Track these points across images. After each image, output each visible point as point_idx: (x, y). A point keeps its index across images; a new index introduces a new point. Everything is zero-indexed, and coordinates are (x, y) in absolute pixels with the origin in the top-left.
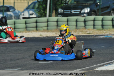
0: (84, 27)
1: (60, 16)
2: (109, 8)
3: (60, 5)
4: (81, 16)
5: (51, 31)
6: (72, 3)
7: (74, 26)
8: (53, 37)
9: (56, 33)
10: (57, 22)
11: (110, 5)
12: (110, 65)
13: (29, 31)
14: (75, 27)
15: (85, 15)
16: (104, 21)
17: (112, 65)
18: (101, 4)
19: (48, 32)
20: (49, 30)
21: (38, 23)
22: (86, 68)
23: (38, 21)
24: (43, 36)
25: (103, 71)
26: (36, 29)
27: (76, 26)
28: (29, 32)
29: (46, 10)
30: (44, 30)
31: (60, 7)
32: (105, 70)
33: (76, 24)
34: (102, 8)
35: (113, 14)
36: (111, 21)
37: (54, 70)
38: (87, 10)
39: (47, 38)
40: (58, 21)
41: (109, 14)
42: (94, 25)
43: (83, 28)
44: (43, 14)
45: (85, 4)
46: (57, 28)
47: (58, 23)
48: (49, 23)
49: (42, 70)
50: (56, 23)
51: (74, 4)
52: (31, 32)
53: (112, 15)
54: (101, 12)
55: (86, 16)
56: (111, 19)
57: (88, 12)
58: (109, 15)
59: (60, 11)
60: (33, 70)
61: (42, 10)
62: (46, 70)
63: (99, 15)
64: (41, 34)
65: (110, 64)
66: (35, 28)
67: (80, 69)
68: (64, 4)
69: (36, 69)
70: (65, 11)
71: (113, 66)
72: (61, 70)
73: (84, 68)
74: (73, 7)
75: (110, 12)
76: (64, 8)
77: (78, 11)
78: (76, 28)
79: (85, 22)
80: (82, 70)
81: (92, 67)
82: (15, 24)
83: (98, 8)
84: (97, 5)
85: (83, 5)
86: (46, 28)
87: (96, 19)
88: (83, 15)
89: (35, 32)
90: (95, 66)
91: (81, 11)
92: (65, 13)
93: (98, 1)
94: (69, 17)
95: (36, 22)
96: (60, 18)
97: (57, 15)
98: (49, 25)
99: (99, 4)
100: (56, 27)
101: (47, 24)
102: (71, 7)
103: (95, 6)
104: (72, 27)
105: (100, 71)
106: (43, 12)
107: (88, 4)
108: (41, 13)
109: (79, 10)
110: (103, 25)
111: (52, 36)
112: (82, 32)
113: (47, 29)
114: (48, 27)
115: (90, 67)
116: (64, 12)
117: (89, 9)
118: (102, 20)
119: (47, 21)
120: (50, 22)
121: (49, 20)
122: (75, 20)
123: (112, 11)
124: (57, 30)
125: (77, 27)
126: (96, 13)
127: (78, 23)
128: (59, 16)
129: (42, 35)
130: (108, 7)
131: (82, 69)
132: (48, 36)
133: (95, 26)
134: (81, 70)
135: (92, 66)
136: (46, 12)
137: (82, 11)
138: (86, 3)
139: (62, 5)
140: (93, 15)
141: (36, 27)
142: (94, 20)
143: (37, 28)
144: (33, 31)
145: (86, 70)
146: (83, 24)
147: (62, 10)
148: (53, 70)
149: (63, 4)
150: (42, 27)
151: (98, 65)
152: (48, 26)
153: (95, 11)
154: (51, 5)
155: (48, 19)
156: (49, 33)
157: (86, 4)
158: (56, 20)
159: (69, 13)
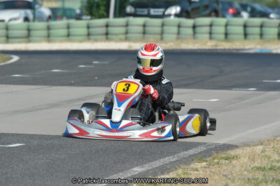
0: (192, 37)
7: (173, 34)
10: (144, 26)
13: (96, 40)
14: (175, 36)
16: (228, 27)
21: (109, 29)
23: (109, 24)
27: (178, 33)
30: (121, 40)
33: (179, 30)
36: (242, 28)
40: (146, 25)
42: (210, 33)
46: (144, 36)
47: (146, 28)
48: (129, 28)
50: (141, 29)
56: (243, 24)
66: (104, 37)
78: (178, 38)
79: (194, 27)
82: (68, 28)
86: (123, 37)
87: (214, 23)
95: (107, 26)
98: (129, 31)
100: (141, 35)
101: (127, 30)
110: (226, 34)
113: (126, 38)
114: (129, 35)
116: (136, 11)
118: (226, 25)
119: (125, 24)
120: (132, 25)
121: (130, 23)
122: (177, 23)
125: (180, 36)
127: (182, 29)
133: (213, 36)
141: (107, 34)
142: (211, 25)
143: (109, 36)
144: (101, 40)
146: (190, 31)
150: (117, 34)
152: (127, 33)
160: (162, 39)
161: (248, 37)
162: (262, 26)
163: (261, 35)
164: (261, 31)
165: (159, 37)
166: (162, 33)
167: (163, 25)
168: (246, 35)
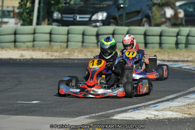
0: (96, 45)
1: (56, 24)
2: (140, 14)
3: (57, 6)
4: (91, 26)
5: (40, 49)
6: (77, 3)
7: (79, 42)
8: (42, 59)
9: (48, 54)
10: (50, 34)
11: (141, 9)
12: (137, 111)
13: (3, 48)
14: (80, 44)
15: (98, 24)
17: (142, 111)
18: (126, 6)
19: (34, 50)
20: (36, 48)
21: (17, 36)
22: (97, 114)
23: (17, 32)
24: (25, 58)
25: (126, 120)
26: (14, 46)
27: (83, 42)
28: (2, 50)
29: (32, 13)
30: (28, 48)
31: (57, 9)
32: (130, 119)
33: (83, 38)
34: (127, 14)
35: (146, 24)
36: (143, 36)
37: (43, 116)
38: (102, 16)
39: (32, 60)
40: (53, 33)
41: (139, 23)
43: (93, 47)
44: (26, 20)
45: (98, 6)
46: (50, 44)
47: (52, 36)
48: (36, 35)
49: (23, 115)
50: (48, 36)
51: (80, 5)
52: (6, 50)
53: (144, 26)
54: (126, 20)
55: (100, 26)
56: (143, 33)
57: (104, 19)
58: (140, 26)
59: (56, 15)
60: (7, 115)
61: (25, 14)
62: (30, 115)
63: (122, 25)
64: (21, 54)
65: (137, 108)
66: (13, 44)
67: (86, 116)
68: (64, 5)
69: (12, 112)
70: (64, 16)
71: (143, 113)
72: (54, 117)
73: (94, 115)
74: (79, 10)
75: (142, 20)
76: (63, 11)
77: (86, 17)
78: (82, 46)
79: (98, 35)
80: (90, 118)
81: (108, 114)
83: (121, 12)
84: (119, 8)
85: (95, 7)
86: (30, 44)
87: (116, 32)
88: (94, 24)
89: (12, 50)
90: (113, 112)
91: (91, 17)
92: (64, 19)
93: (121, 2)
94: (71, 27)
95: (15, 34)
96: (55, 28)
97: (50, 22)
98: (36, 39)
99: (122, 6)
100: (48, 43)
101: (34, 38)
102: (75, 10)
103: (116, 9)
104: (75, 43)
105: (121, 120)
106: (26, 16)
107: (105, 6)
108: (24, 17)
109: (89, 16)
111: (41, 57)
112: (92, 52)
113: (33, 46)
114: (35, 43)
115: (104, 113)
116: (62, 17)
117: (105, 14)
119: (32, 32)
120: (38, 33)
121: (37, 31)
122: (81, 32)
123: (144, 19)
124: (49, 47)
125: (84, 44)
126: (117, 22)
127: (85, 37)
128: (53, 24)
129: (24, 56)
130: (138, 12)
131: (90, 116)
132: (34, 57)
134: (88, 118)
135: (108, 112)
136: (31, 18)
137: (94, 17)
138: (100, 4)
139: (60, 6)
140: (112, 25)
141: (15, 42)
142: (113, 34)
143: (16, 44)
144: (10, 48)
145: (97, 119)
146: (94, 39)
147: (60, 15)
148: (41, 116)
149: (61, 3)
150: (24, 42)
151: (117, 110)
152: (34, 41)
153: (115, 18)
154: (42, 5)
155: (35, 30)
156: (35, 52)
157: (101, 6)
158: (49, 31)
159: (72, 19)
160: (67, 47)
161: (148, 45)
162: (161, 35)
163: (160, 44)
164: (160, 39)
165: (65, 44)
166: (68, 41)
167: (68, 33)
168: (146, 44)
